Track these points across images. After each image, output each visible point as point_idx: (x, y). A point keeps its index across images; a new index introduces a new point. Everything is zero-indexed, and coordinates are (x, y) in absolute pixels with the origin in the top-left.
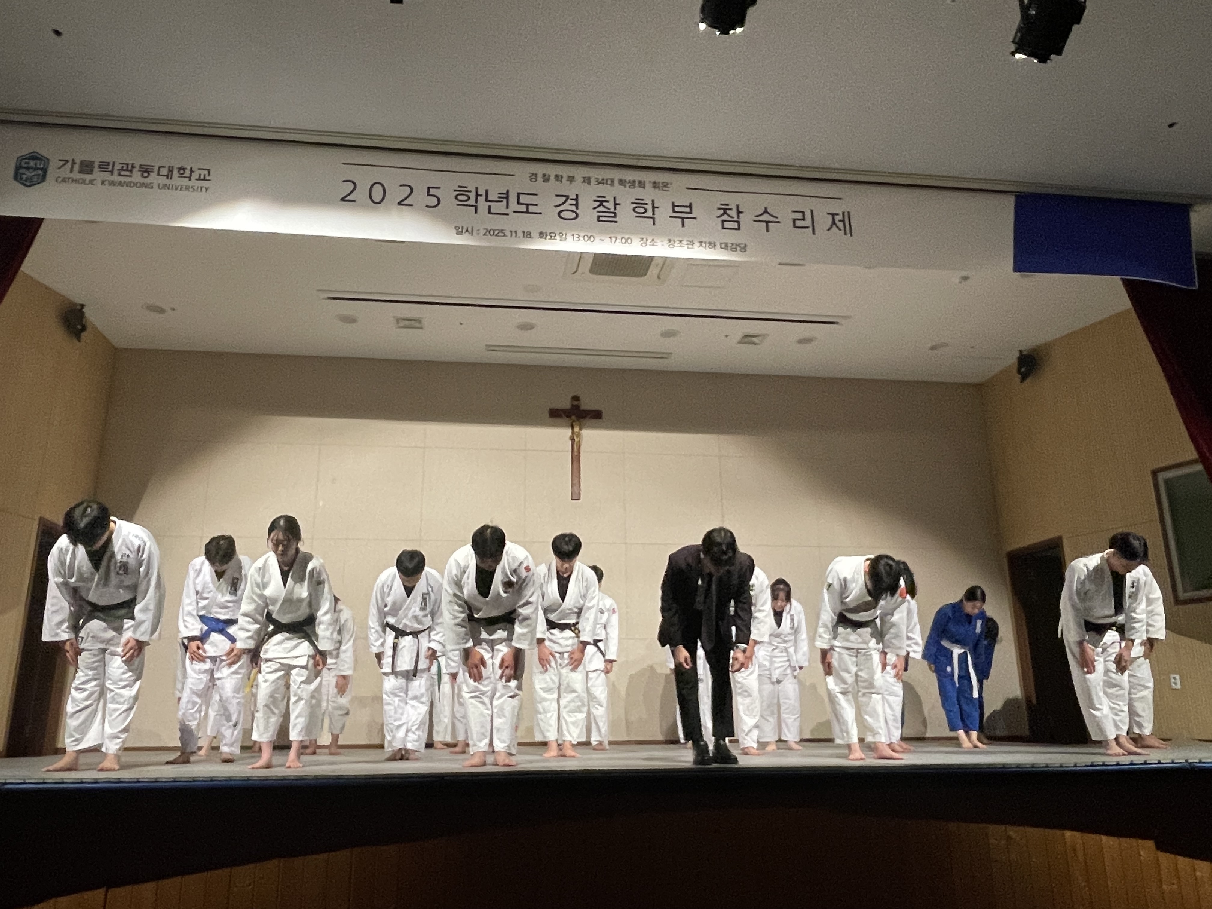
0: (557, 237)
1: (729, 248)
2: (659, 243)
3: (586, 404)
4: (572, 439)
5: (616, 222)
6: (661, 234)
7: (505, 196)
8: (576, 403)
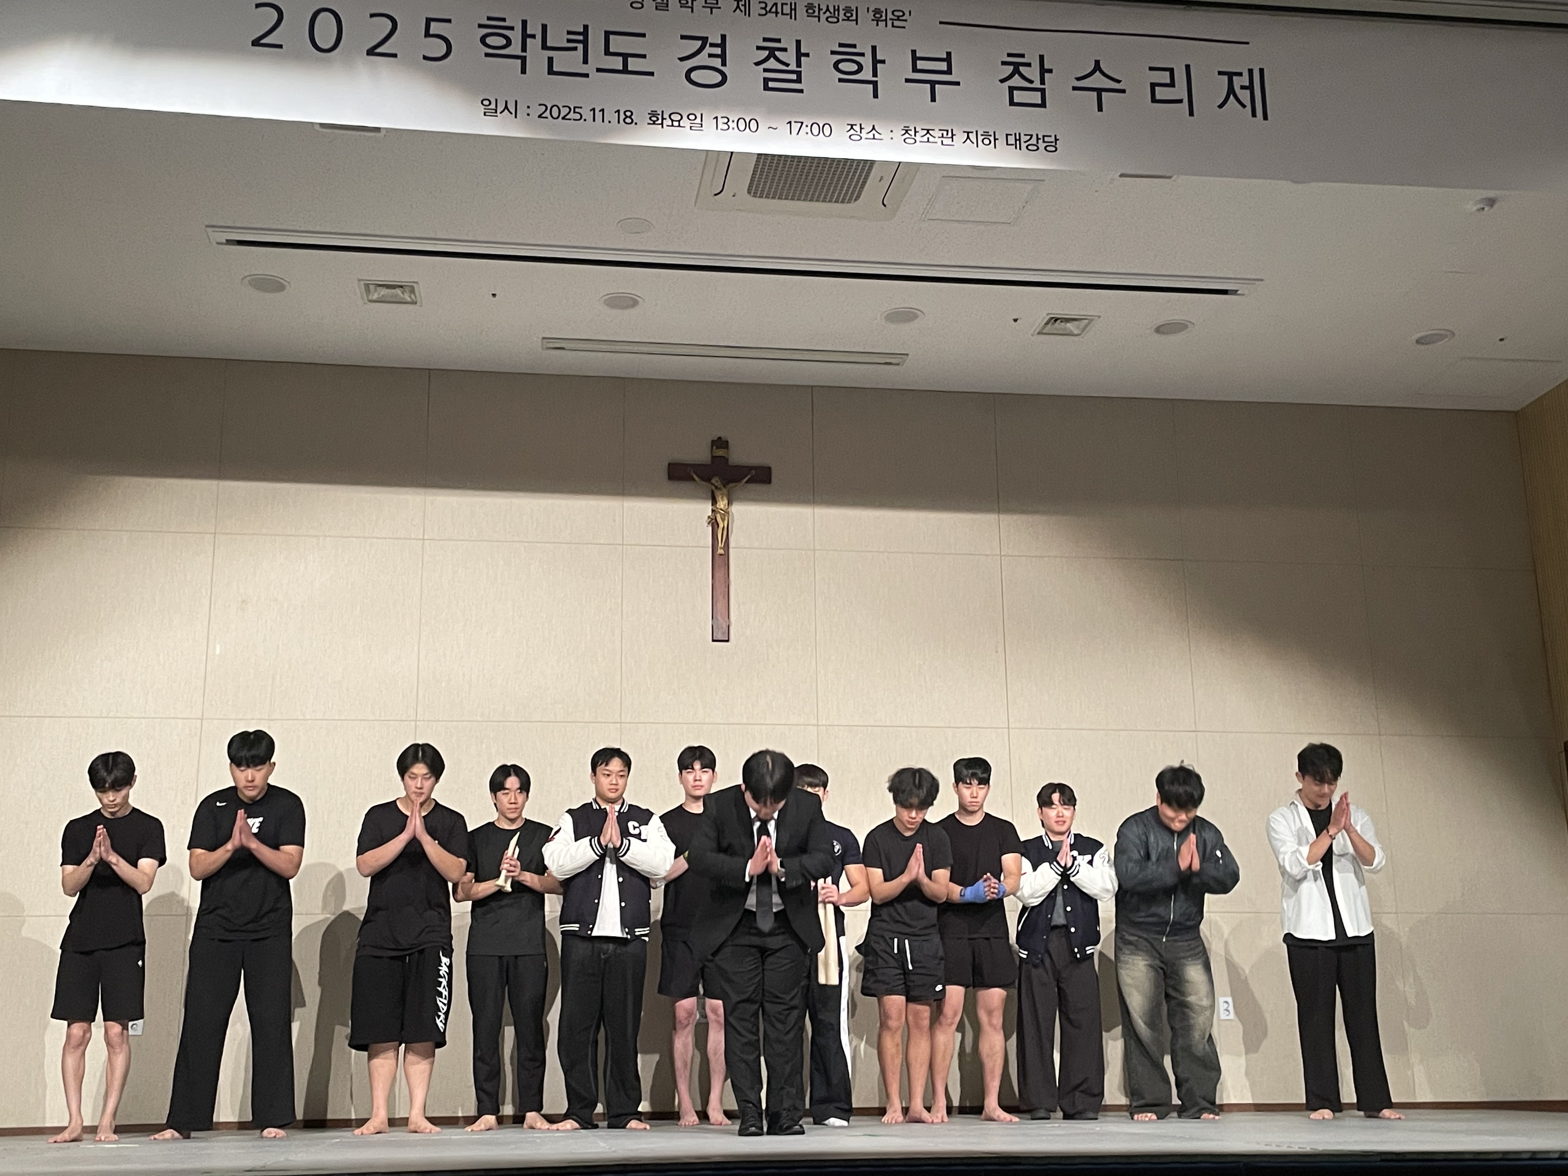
0: (685, 122)
1: (1024, 145)
2: (885, 135)
3: (738, 456)
4: (714, 523)
5: (801, 91)
6: (888, 116)
7: (581, 38)
8: (720, 453)
